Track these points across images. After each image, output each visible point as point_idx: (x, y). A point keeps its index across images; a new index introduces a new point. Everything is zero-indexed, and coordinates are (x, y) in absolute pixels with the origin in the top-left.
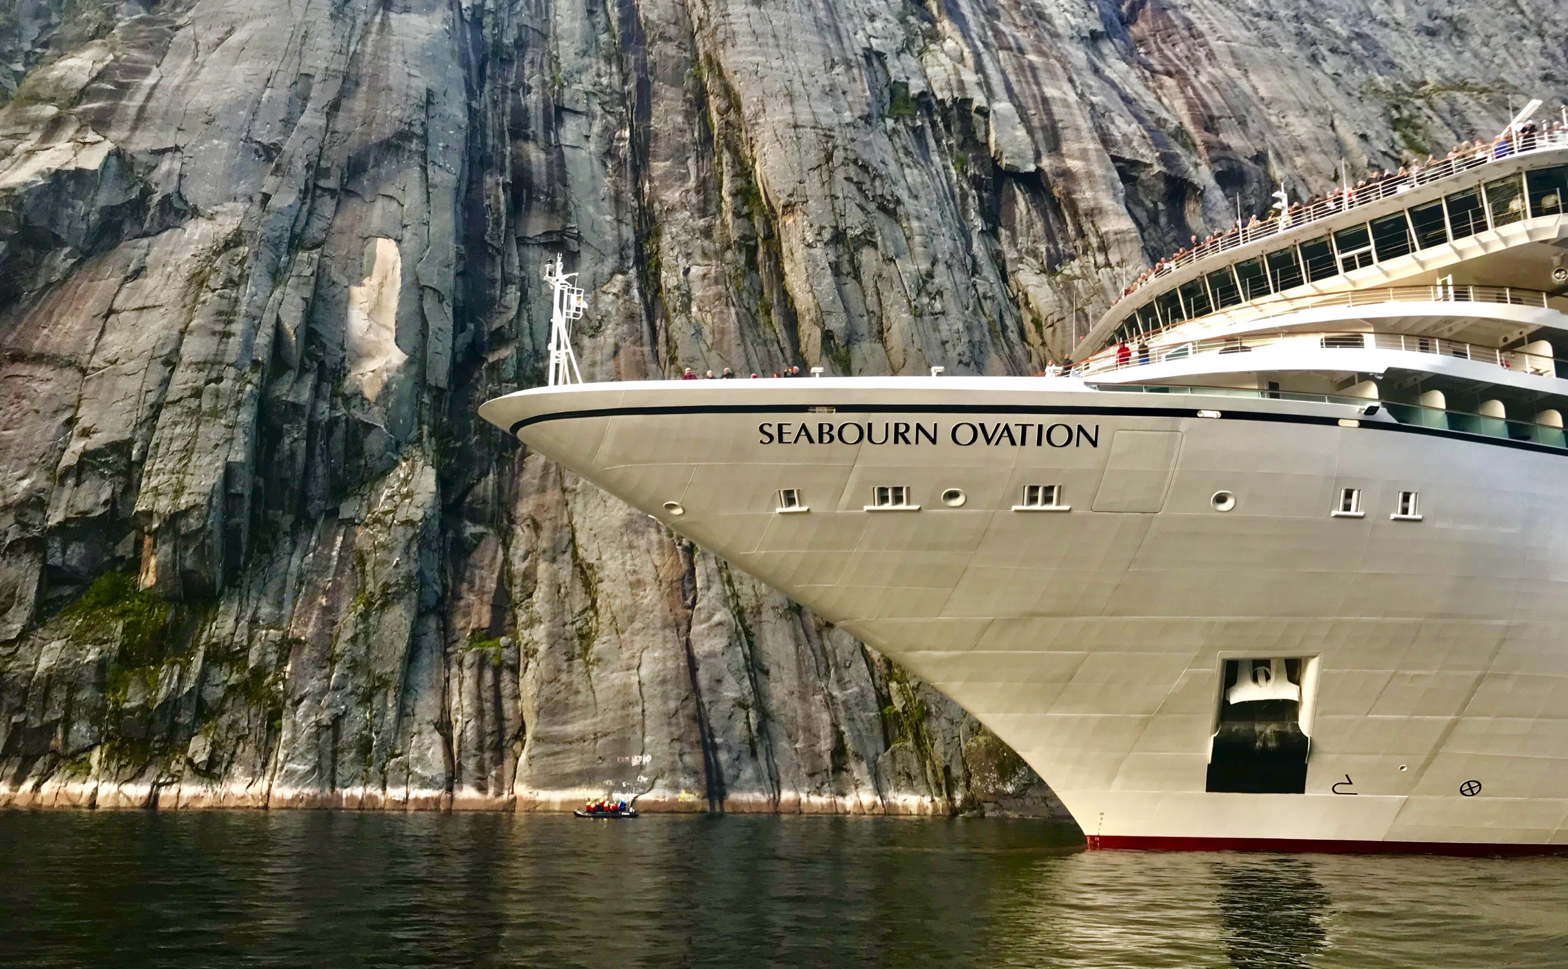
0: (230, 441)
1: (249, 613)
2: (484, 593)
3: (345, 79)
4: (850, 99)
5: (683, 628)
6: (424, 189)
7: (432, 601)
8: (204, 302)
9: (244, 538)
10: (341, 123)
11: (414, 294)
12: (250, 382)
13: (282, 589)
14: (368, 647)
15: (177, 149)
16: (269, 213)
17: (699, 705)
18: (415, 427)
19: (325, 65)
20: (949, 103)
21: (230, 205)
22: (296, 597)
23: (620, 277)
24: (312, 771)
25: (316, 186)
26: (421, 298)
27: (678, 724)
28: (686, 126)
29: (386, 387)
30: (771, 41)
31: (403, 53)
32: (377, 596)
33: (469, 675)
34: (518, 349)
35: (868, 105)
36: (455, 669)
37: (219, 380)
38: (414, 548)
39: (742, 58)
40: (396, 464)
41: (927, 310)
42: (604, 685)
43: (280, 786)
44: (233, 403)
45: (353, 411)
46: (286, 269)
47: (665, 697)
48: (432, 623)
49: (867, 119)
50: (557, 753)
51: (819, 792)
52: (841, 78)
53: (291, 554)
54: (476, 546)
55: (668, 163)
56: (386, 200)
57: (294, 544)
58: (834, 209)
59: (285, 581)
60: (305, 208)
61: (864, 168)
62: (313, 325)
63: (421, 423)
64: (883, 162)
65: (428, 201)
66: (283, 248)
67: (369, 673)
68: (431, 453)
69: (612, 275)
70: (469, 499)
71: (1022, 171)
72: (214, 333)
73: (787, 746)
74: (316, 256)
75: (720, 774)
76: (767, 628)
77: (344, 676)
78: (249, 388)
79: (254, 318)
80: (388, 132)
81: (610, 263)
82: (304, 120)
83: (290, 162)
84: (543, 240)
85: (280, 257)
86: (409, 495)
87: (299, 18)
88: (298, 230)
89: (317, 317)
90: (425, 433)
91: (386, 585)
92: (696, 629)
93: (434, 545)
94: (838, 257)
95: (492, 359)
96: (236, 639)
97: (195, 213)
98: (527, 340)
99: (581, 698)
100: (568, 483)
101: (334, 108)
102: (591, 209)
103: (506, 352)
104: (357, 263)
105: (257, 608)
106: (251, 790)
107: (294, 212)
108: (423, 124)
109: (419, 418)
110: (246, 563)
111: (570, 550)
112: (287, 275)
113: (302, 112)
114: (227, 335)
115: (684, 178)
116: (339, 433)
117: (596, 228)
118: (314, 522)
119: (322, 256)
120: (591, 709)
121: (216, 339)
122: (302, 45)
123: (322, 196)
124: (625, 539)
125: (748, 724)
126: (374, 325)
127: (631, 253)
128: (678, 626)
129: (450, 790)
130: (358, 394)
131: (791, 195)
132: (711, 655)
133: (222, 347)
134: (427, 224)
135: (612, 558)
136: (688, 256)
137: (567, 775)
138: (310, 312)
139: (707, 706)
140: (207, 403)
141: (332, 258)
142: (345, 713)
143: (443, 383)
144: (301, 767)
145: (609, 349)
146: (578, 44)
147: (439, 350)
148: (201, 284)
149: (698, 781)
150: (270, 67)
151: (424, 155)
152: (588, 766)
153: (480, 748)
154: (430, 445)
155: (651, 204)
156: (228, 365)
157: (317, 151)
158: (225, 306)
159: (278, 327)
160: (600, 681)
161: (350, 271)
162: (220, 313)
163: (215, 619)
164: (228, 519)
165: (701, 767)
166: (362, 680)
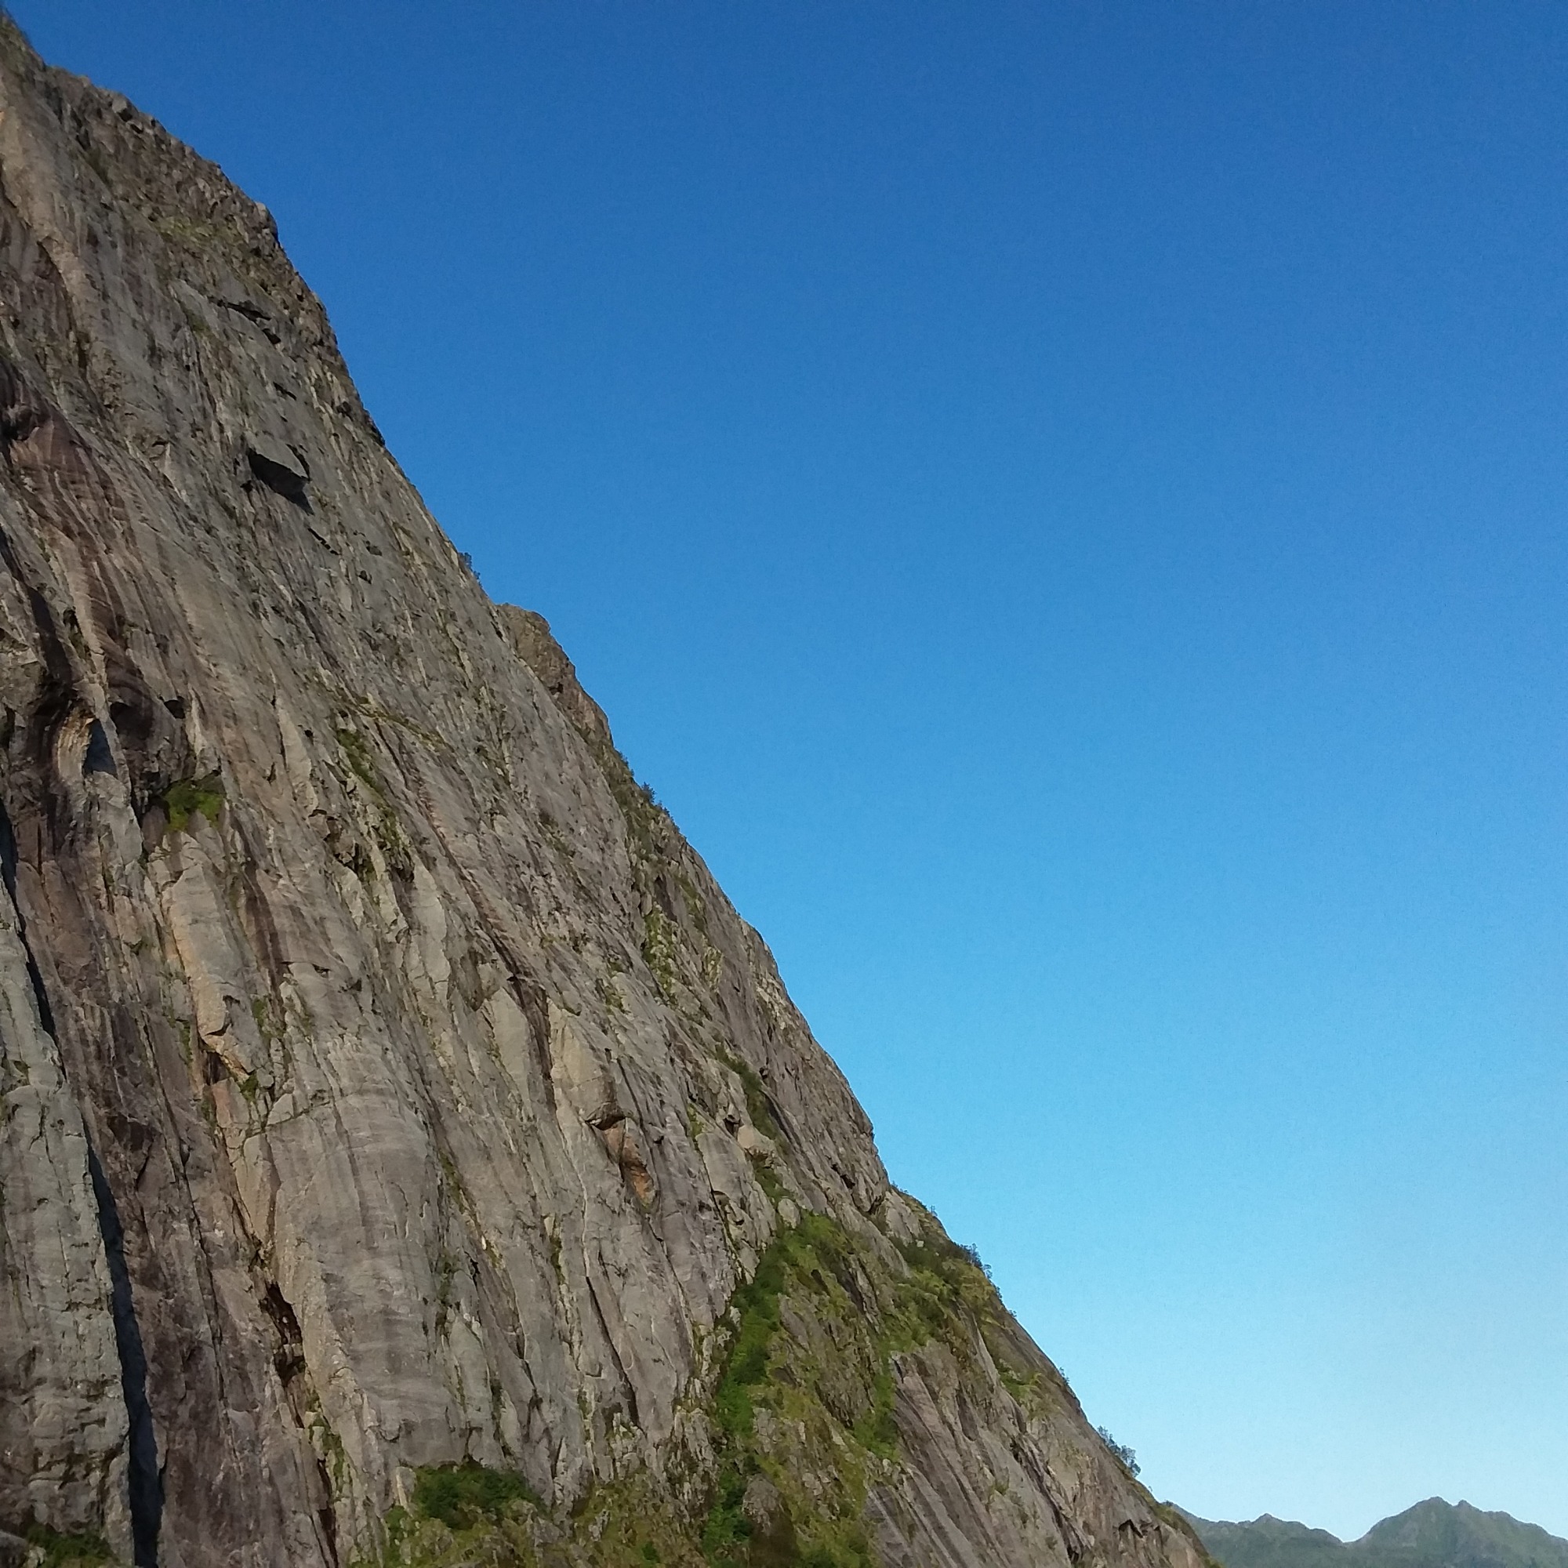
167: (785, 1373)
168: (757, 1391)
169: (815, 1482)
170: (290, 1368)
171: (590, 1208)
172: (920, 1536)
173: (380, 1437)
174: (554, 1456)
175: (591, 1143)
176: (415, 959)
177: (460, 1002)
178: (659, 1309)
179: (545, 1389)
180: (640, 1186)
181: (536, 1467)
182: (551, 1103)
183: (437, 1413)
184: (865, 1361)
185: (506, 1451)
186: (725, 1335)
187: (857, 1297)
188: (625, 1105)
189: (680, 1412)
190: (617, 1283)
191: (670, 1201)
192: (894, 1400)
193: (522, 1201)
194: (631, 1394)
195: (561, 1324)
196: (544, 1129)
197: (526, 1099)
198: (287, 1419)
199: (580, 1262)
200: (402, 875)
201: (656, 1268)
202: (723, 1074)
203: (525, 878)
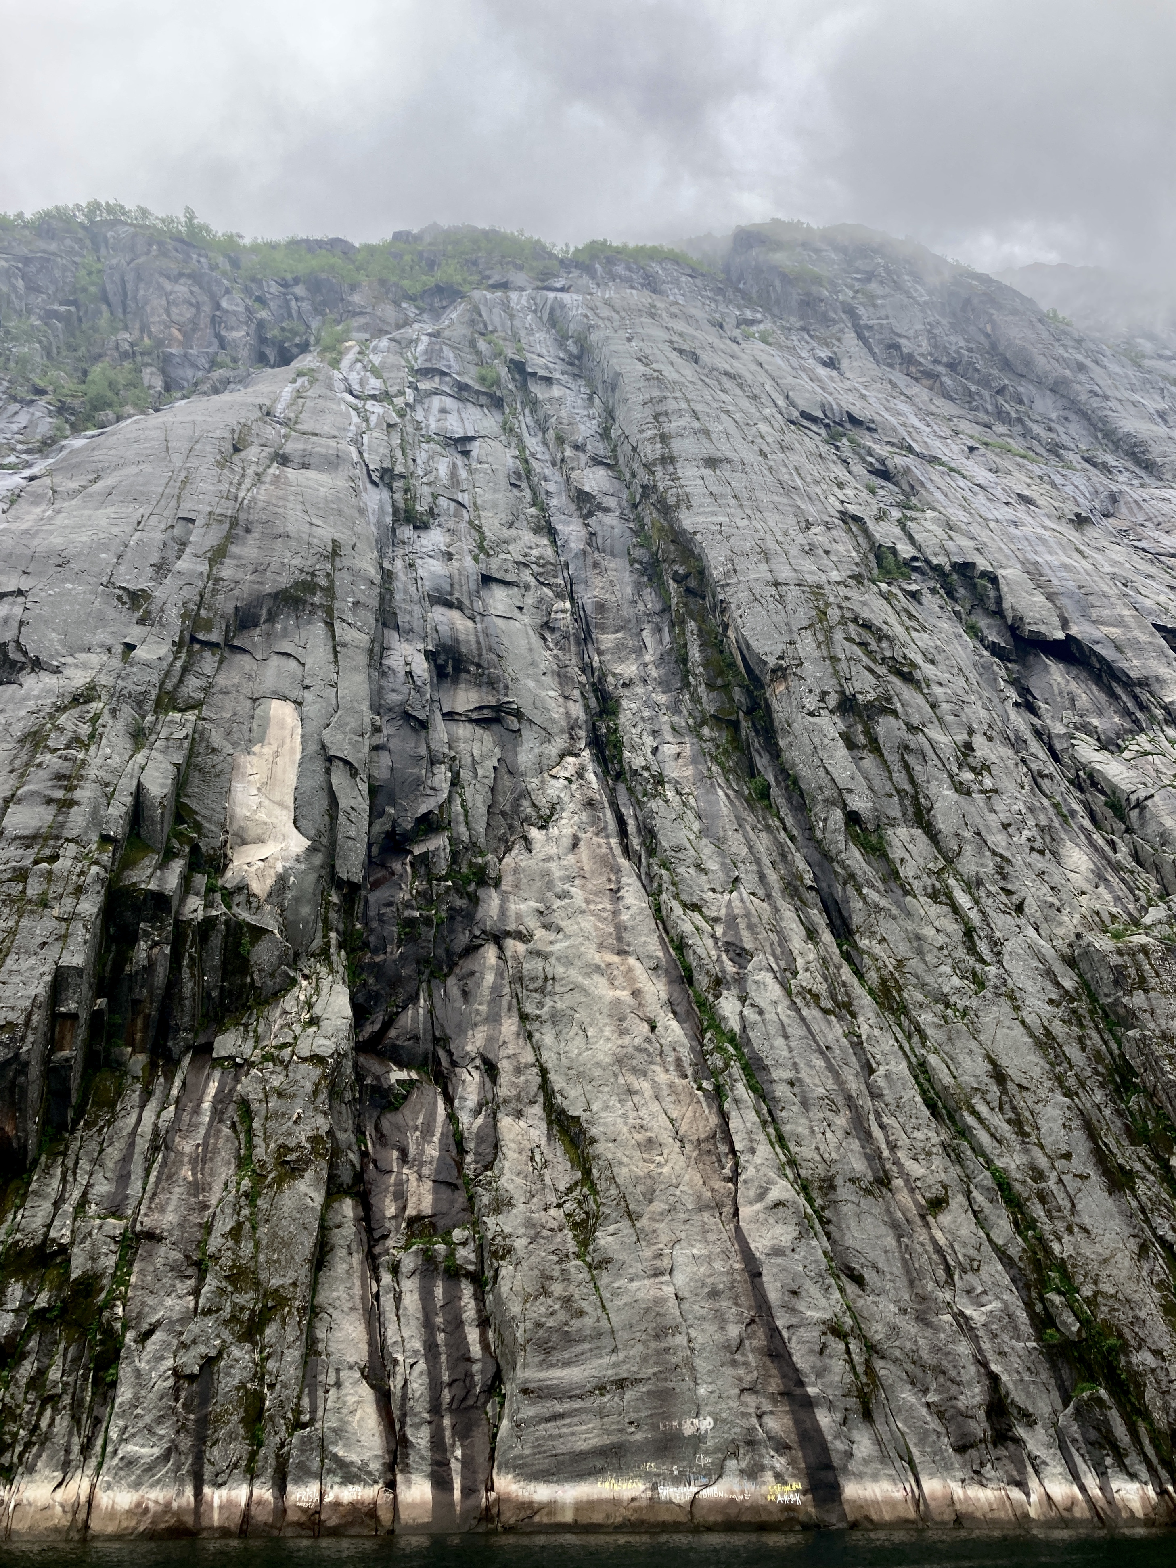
0: (63, 938)
1: (76, 1194)
2: (422, 1164)
3: (234, 523)
4: (834, 559)
5: (728, 1210)
6: (329, 648)
7: (346, 1176)
8: (39, 765)
9: (75, 1082)
10: (227, 572)
11: (319, 766)
12: (96, 863)
13: (127, 1159)
14: (257, 1245)
15: (20, 593)
16: (131, 665)
17: (774, 1332)
18: (319, 934)
19: (209, 509)
20: (948, 568)
21: (83, 656)
22: (148, 1171)
23: (571, 759)
24: (165, 1457)
25: (194, 640)
26: (328, 771)
27: (746, 1364)
28: (636, 597)
29: (282, 880)
30: (733, 501)
31: (303, 503)
32: (270, 1166)
33: (410, 1289)
34: (450, 839)
35: (857, 564)
36: (386, 1278)
37: (54, 858)
38: (323, 1096)
39: (700, 519)
40: (294, 982)
41: (975, 787)
42: (619, 1302)
43: (109, 1486)
44: (70, 889)
45: (236, 910)
46: (151, 731)
47: (721, 1320)
48: (347, 1208)
49: (858, 578)
50: (562, 1416)
51: (978, 1477)
52: (820, 538)
53: (142, 1107)
54: (405, 1098)
55: (619, 635)
56: (283, 660)
57: (147, 1094)
58: (836, 672)
59: (132, 1145)
60: (179, 664)
61: (867, 626)
62: (185, 800)
63: (327, 928)
64: (886, 623)
65: (336, 661)
66: (149, 706)
67: (257, 1284)
68: (341, 969)
69: (562, 756)
70: (393, 1033)
71: (1050, 638)
72: (49, 801)
73: (913, 1399)
74: (193, 718)
75: (825, 1448)
76: (848, 1209)
77: (221, 1292)
78: (95, 869)
79: (107, 785)
80: (284, 581)
81: (560, 742)
82: (182, 565)
83: (162, 611)
84: (474, 716)
85: (143, 717)
86: (314, 1021)
87: (179, 464)
88: (169, 686)
89: (192, 789)
90: (333, 942)
91: (284, 1150)
92: (745, 1212)
93: (348, 1096)
94: (849, 727)
95: (418, 850)
96: (53, 1234)
97: (37, 665)
98: (463, 829)
99: (588, 1321)
100: (530, 1008)
101: (218, 555)
102: (531, 684)
103: (439, 843)
104: (245, 728)
105: (89, 1185)
106: (60, 1495)
107: (165, 665)
108: (328, 575)
109: (325, 921)
110: (75, 1122)
111: (541, 1099)
112: (153, 737)
113: (179, 558)
114: (67, 804)
115: (641, 649)
116: (216, 941)
117: (538, 704)
118: (177, 1063)
119: (200, 718)
120: (606, 1341)
121: (52, 809)
122: (182, 489)
123: (201, 651)
124: (621, 1080)
125: (851, 1361)
126: (266, 802)
127: (582, 733)
128: (719, 1206)
129: (391, 1485)
130: (242, 888)
131: (781, 658)
132: (777, 1252)
133: (60, 819)
134: (335, 686)
135: (607, 1107)
136: (655, 733)
137: (579, 1456)
138: (180, 783)
139: (785, 1334)
140: (34, 889)
141: (212, 721)
142: (220, 1353)
143: (357, 876)
144: (145, 1451)
145: (567, 842)
146: (503, 515)
147: (352, 834)
148: (36, 745)
149: (792, 1462)
150: (141, 511)
151: (329, 611)
152: (614, 1439)
153: (435, 1409)
154: (339, 958)
155: (603, 677)
156: (68, 840)
157: (198, 598)
158: (66, 767)
159: (139, 794)
160: (616, 1293)
161: (235, 737)
162: (59, 777)
163: (22, 1206)
164: (52, 1052)
165: (792, 1439)
166: (247, 1298)
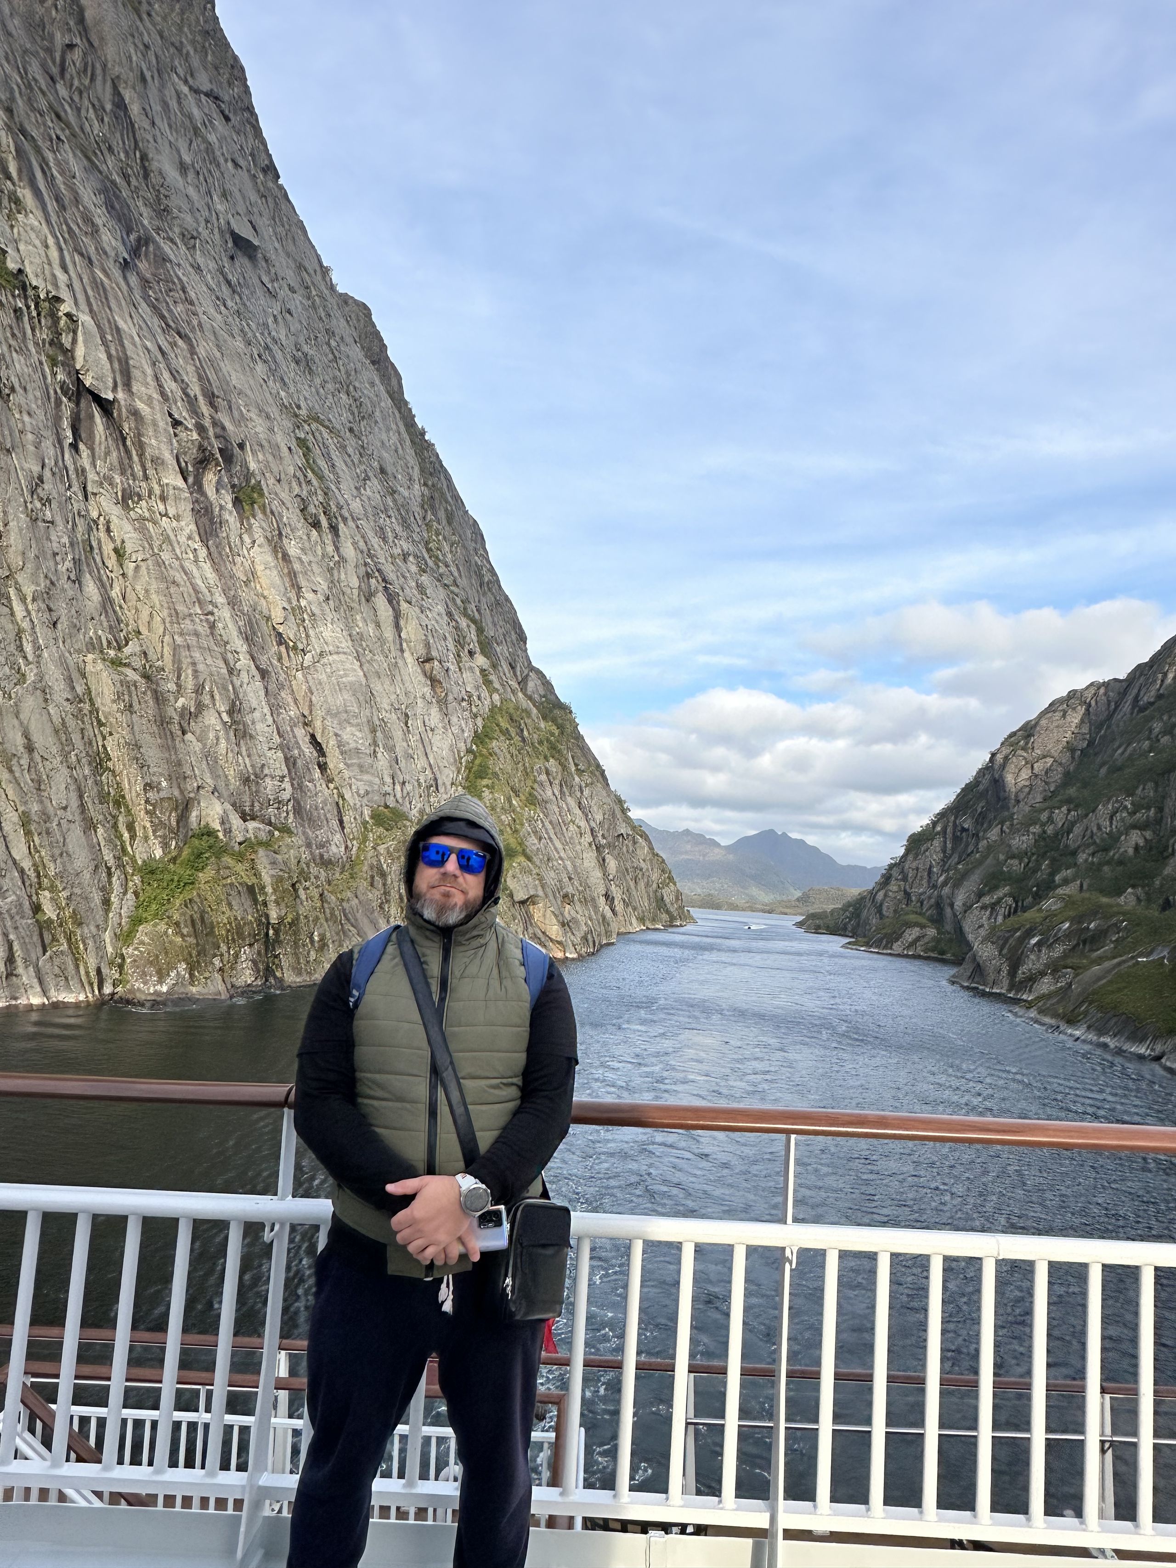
20: (40, 293)
41: (40, 515)
71: (102, 395)
167: (496, 775)
168: (485, 782)
169: (506, 818)
170: (323, 767)
171: (419, 701)
172: (543, 841)
173: (359, 795)
174: (410, 803)
175: (419, 670)
176: (343, 576)
177: (363, 599)
178: (446, 746)
179: (407, 778)
180: (439, 690)
181: (406, 808)
182: (402, 651)
183: (376, 787)
184: (525, 768)
185: (397, 801)
186: (470, 757)
187: (524, 740)
188: (434, 654)
189: (454, 788)
190: (430, 734)
191: (450, 698)
192: (536, 786)
193: (393, 697)
194: (436, 780)
195: (410, 751)
196: (401, 663)
197: (392, 648)
198: (324, 786)
199: (416, 724)
200: (334, 529)
201: (444, 727)
202: (468, 626)
203: (382, 520)
